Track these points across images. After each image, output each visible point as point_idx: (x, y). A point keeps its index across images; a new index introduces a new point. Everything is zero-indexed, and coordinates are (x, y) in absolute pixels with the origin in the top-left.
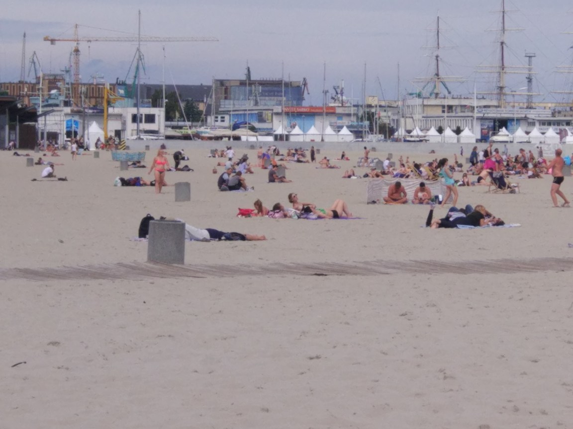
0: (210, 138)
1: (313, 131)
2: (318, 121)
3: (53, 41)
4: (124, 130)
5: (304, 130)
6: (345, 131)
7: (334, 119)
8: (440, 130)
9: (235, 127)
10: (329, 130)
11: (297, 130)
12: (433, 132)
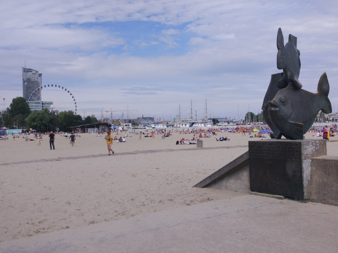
0: (140, 129)
1: (159, 126)
2: (160, 124)
3: (107, 112)
4: (124, 128)
5: (158, 126)
6: (165, 126)
7: (163, 124)
8: (182, 125)
9: (144, 126)
10: (162, 126)
11: (156, 126)
12: (181, 125)
